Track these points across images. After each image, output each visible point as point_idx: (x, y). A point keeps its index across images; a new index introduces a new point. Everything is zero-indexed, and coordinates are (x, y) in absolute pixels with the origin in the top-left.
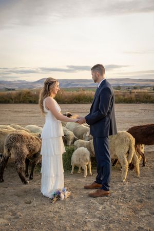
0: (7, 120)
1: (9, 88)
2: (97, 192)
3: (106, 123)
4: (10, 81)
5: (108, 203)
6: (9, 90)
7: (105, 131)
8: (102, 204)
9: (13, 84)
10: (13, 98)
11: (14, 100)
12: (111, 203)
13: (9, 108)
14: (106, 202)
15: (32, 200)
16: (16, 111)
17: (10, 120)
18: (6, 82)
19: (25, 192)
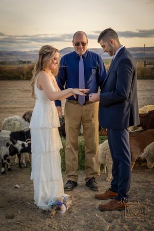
0: (12, 102)
1: (24, 60)
2: (111, 204)
3: (125, 109)
4: (25, 52)
5: (119, 221)
6: (24, 62)
7: (123, 121)
8: (110, 222)
9: (29, 55)
10: (24, 73)
11: (25, 76)
12: (123, 221)
13: (17, 86)
14: (117, 218)
15: (16, 214)
16: (26, 90)
17: (16, 102)
18: (21, 52)
19: (10, 201)
